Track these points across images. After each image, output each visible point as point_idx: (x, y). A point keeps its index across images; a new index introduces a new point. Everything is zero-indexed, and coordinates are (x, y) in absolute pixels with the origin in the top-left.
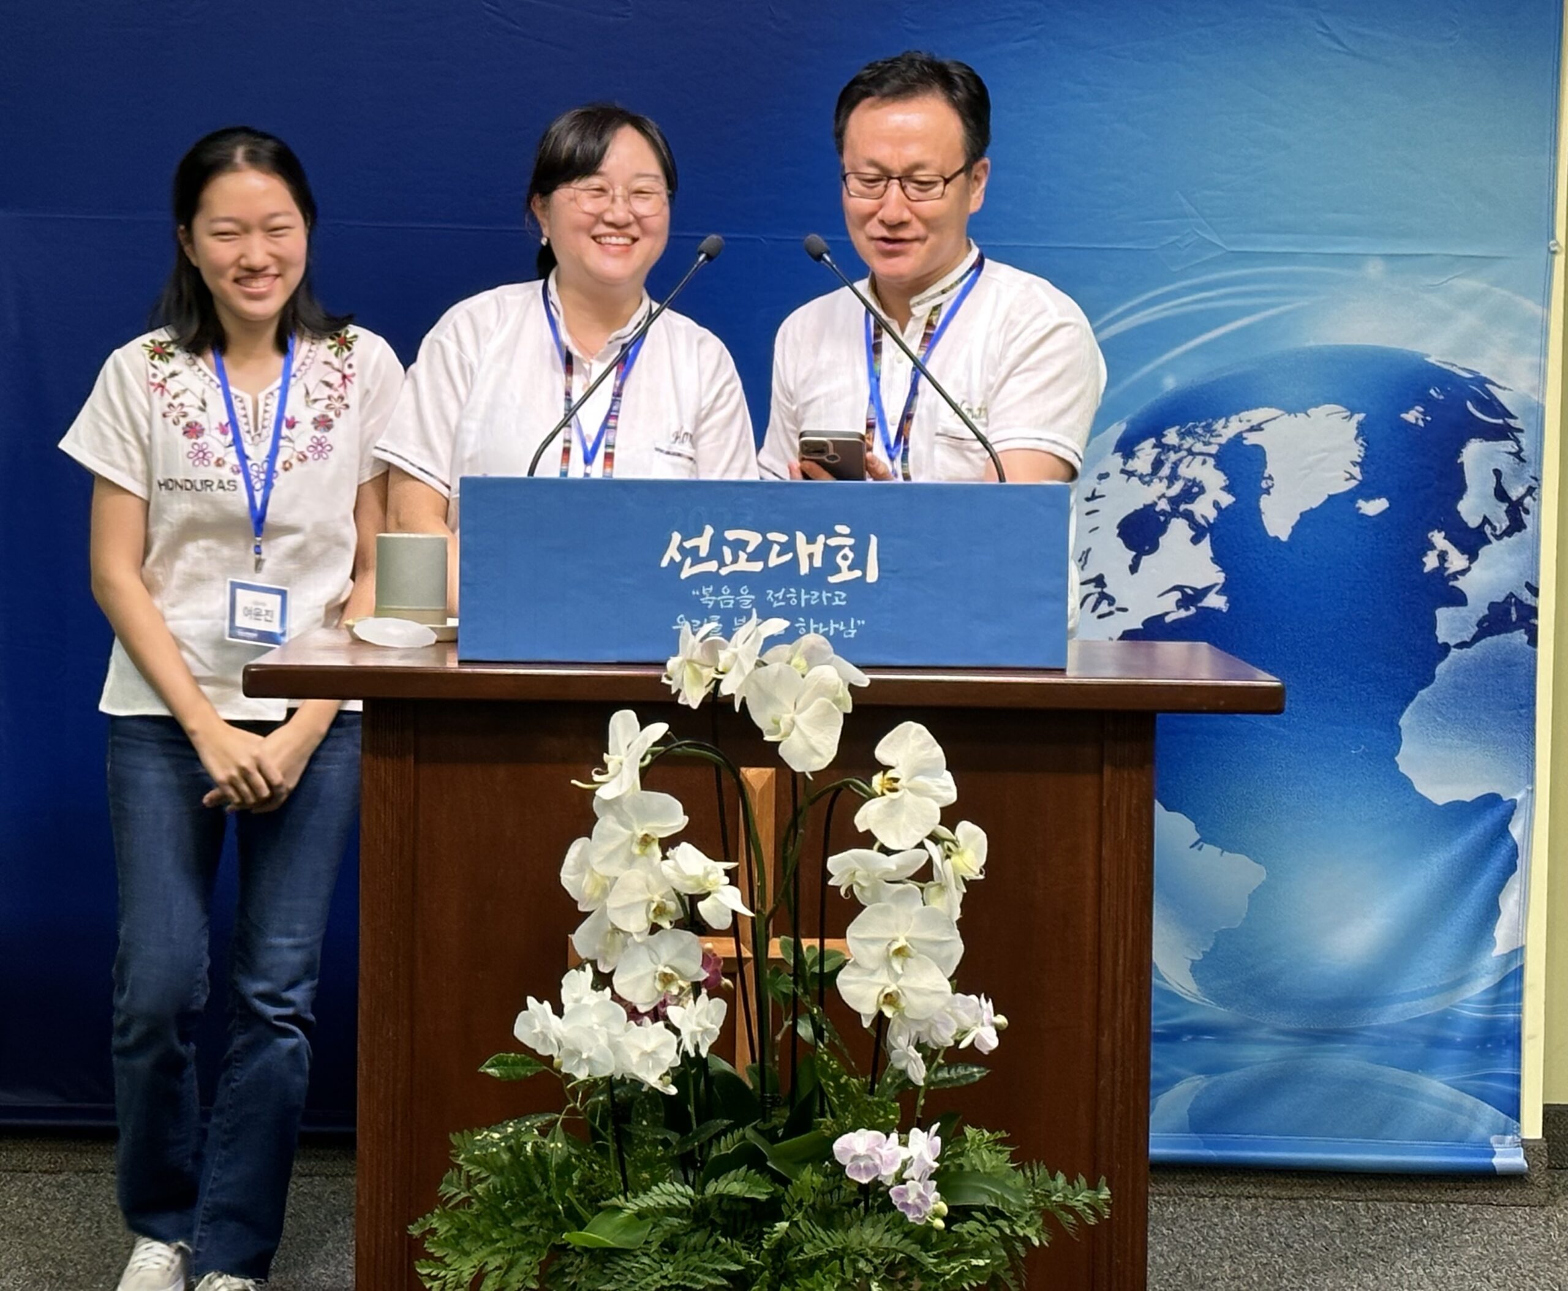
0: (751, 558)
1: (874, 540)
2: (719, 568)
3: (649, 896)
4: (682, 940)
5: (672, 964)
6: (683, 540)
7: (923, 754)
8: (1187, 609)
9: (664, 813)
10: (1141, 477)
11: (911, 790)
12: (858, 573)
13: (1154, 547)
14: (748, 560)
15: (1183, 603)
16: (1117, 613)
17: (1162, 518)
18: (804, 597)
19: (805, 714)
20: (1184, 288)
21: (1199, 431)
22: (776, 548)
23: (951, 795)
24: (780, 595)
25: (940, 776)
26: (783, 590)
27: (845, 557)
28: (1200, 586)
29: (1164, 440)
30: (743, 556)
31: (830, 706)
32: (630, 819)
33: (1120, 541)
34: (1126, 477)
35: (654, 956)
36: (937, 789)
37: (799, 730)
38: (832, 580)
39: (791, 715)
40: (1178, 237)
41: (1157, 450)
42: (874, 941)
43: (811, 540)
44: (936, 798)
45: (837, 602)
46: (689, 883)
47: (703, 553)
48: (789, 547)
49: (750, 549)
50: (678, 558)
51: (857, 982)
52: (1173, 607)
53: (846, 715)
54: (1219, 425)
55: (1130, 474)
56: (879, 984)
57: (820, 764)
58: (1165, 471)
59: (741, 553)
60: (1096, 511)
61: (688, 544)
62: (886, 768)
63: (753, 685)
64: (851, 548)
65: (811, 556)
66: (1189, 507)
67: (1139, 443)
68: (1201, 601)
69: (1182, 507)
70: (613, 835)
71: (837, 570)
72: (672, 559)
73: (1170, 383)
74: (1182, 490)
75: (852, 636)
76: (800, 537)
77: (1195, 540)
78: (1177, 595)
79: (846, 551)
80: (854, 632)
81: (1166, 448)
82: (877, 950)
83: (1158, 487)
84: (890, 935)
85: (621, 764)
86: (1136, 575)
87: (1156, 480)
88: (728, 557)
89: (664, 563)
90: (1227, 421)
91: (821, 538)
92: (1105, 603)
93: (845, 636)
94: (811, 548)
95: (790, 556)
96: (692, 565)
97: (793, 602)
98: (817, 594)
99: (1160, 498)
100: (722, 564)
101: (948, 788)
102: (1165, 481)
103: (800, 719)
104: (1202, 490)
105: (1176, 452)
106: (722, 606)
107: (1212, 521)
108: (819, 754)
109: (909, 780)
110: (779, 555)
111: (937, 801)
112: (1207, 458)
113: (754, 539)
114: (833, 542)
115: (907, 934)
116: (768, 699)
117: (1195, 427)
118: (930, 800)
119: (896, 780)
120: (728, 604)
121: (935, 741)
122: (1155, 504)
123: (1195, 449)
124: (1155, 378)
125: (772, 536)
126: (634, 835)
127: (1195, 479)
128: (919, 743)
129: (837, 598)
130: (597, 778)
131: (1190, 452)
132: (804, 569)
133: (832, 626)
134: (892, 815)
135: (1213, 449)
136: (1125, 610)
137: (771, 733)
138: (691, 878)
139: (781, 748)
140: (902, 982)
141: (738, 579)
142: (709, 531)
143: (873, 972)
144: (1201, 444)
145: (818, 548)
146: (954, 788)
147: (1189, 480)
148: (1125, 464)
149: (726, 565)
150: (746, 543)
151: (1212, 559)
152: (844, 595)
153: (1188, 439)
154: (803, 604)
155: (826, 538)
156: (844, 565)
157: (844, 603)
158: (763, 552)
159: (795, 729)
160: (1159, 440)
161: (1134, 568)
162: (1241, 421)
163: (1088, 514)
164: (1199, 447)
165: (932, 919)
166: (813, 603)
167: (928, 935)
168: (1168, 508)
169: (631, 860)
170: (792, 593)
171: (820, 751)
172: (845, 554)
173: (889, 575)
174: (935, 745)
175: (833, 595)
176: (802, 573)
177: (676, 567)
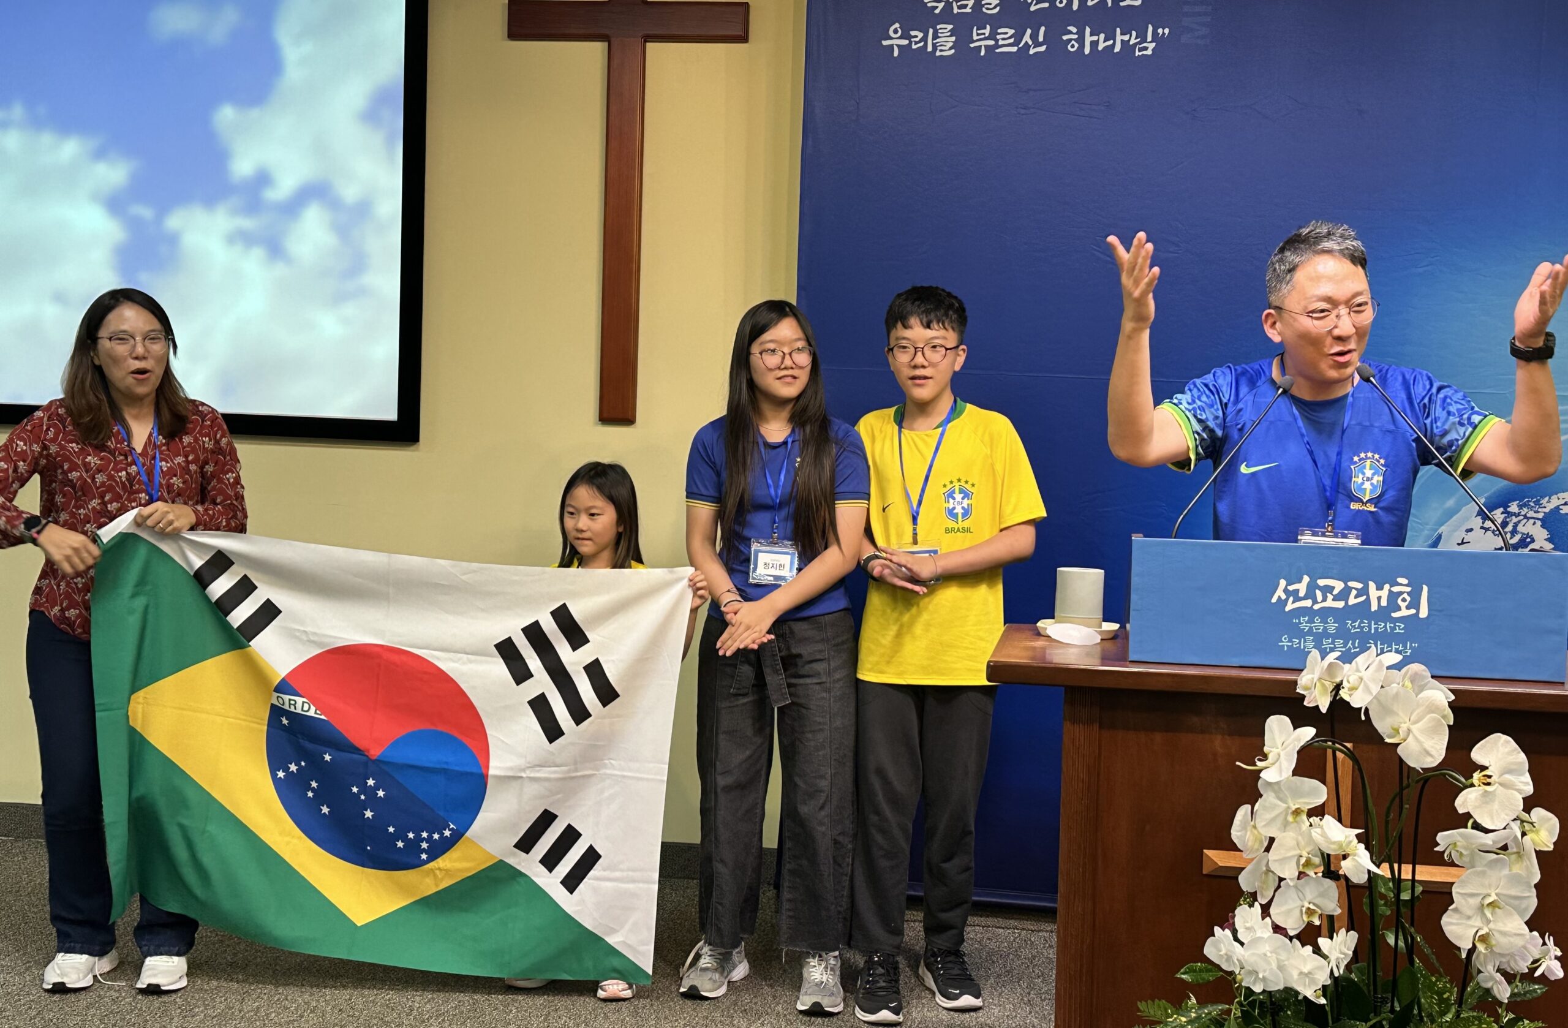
0: (1336, 598)
1: (1425, 588)
2: (1313, 605)
3: (1298, 852)
4: (1322, 885)
5: (1316, 901)
6: (1289, 584)
7: (1511, 759)
9: (1314, 793)
10: (1493, 531)
11: (1500, 784)
12: (1413, 611)
14: (1333, 600)
18: (1373, 626)
19: (1419, 725)
21: (1532, 504)
22: (1354, 592)
23: (1529, 789)
24: (1357, 624)
25: (1522, 774)
26: (1359, 621)
27: (1404, 600)
29: (1508, 509)
30: (1330, 597)
31: (1440, 720)
32: (1286, 796)
34: (1484, 531)
35: (1301, 895)
36: (1520, 784)
37: (1414, 735)
38: (1394, 615)
39: (1407, 724)
41: (1504, 515)
42: (1472, 895)
43: (1380, 588)
44: (1519, 791)
45: (1398, 631)
46: (1333, 846)
47: (1302, 594)
48: (1364, 592)
49: (1335, 592)
50: (1284, 597)
51: (1457, 924)
53: (1449, 726)
54: (1544, 501)
55: (1487, 529)
56: (1474, 927)
57: (1432, 762)
58: (1509, 528)
59: (1328, 594)
61: (1291, 588)
62: (1484, 768)
64: (1409, 594)
65: (1379, 598)
67: (1493, 511)
71: (1399, 609)
72: (1279, 597)
74: (1520, 540)
75: (1408, 654)
76: (1372, 586)
79: (1405, 596)
80: (1410, 651)
81: (1510, 514)
82: (1474, 902)
84: (1485, 892)
85: (1279, 755)
87: (1503, 533)
88: (1319, 597)
89: (1274, 600)
90: (1550, 498)
91: (1387, 587)
94: (1379, 593)
95: (1363, 598)
96: (1293, 603)
97: (1366, 630)
98: (1383, 624)
100: (1315, 602)
101: (1527, 784)
102: (1509, 534)
103: (1415, 728)
104: (1533, 541)
105: (1516, 517)
106: (1314, 630)
108: (1431, 756)
109: (1501, 775)
110: (1356, 597)
111: (1521, 794)
112: (1537, 521)
113: (1339, 586)
114: (1395, 589)
115: (1497, 891)
116: (1387, 711)
117: (1529, 501)
118: (1514, 792)
119: (1490, 777)
120: (1319, 629)
121: (1520, 750)
123: (1528, 515)
125: (1351, 584)
126: (1289, 808)
127: (1528, 533)
128: (1506, 750)
129: (1397, 628)
130: (1259, 764)
131: (1525, 517)
132: (1374, 607)
133: (1394, 646)
134: (1487, 803)
135: (1541, 516)
137: (1390, 737)
138: (1334, 843)
139: (1399, 750)
140: (1491, 926)
141: (1326, 612)
142: (1306, 579)
143: (1469, 918)
144: (1533, 512)
145: (1384, 593)
147: (1525, 534)
148: (1483, 523)
149: (1318, 603)
150: (1334, 588)
152: (1403, 626)
153: (1524, 509)
154: (1373, 631)
155: (1391, 587)
156: (1403, 605)
157: (1403, 631)
158: (1344, 595)
159: (1411, 735)
160: (1505, 509)
162: (1559, 499)
164: (1531, 514)
165: (1515, 880)
166: (1380, 630)
167: (1513, 892)
169: (1285, 825)
170: (1365, 623)
171: (1432, 753)
172: (1404, 598)
173: (1436, 613)
174: (1519, 753)
175: (1395, 625)
176: (1373, 610)
177: (1282, 603)
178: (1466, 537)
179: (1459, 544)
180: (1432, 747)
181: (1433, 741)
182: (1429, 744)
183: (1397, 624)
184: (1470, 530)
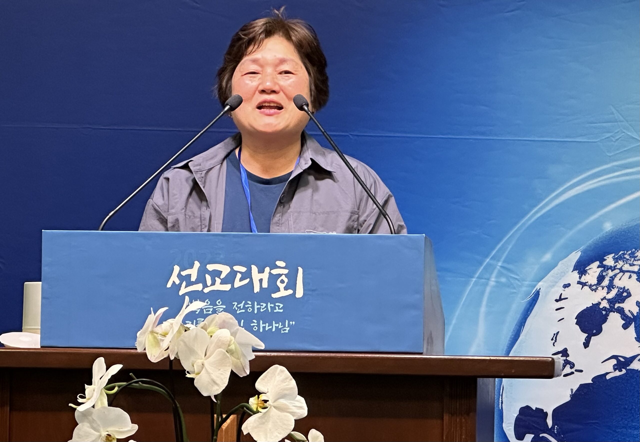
0: (223, 282)
1: (300, 270)
2: (203, 288)
6: (182, 270)
7: (284, 385)
8: (620, 371)
10: (590, 286)
11: (274, 407)
12: (290, 292)
13: (599, 331)
14: (221, 284)
15: (618, 367)
16: (575, 372)
17: (604, 313)
18: (256, 307)
19: (211, 359)
20: (617, 166)
21: (627, 257)
22: (239, 276)
23: (303, 413)
24: (242, 305)
25: (294, 399)
26: (244, 302)
27: (282, 282)
28: (628, 355)
29: (604, 263)
30: (218, 281)
32: (99, 425)
33: (578, 327)
34: (581, 286)
36: (293, 408)
37: (206, 369)
38: (274, 296)
39: (202, 360)
40: (611, 134)
41: (600, 269)
43: (261, 271)
44: (293, 414)
45: (277, 310)
47: (193, 279)
48: (247, 275)
49: (223, 276)
50: (177, 282)
52: (611, 369)
55: (584, 284)
57: (217, 390)
58: (606, 282)
59: (217, 279)
60: (563, 308)
61: (184, 273)
63: (182, 343)
64: (286, 275)
65: (261, 281)
66: (621, 305)
67: (589, 265)
68: (629, 365)
69: (617, 305)
70: (87, 435)
71: (278, 290)
72: (174, 283)
73: (608, 227)
74: (616, 295)
75: (287, 331)
76: (254, 269)
77: (625, 327)
78: (614, 362)
79: (283, 277)
80: (288, 328)
81: (606, 268)
83: (602, 293)
85: (94, 390)
86: (587, 348)
87: (600, 288)
88: (209, 282)
89: (169, 285)
91: (267, 269)
92: (568, 366)
93: (282, 332)
94: (261, 276)
95: (247, 281)
97: (250, 310)
98: (264, 305)
99: (602, 300)
100: (205, 286)
101: (301, 408)
102: (606, 289)
103: (206, 363)
104: (629, 295)
105: (612, 271)
106: (205, 312)
107: (635, 314)
109: (274, 402)
110: (241, 280)
111: (293, 416)
112: (632, 274)
113: (225, 270)
114: (275, 272)
116: (191, 351)
117: (624, 254)
118: (288, 414)
119: (266, 401)
120: (209, 311)
121: (292, 377)
122: (600, 303)
123: (624, 269)
124: (600, 222)
125: (236, 268)
126: (100, 436)
127: (624, 287)
128: (281, 378)
129: (277, 308)
130: (80, 400)
131: (621, 270)
132: (257, 289)
133: (274, 325)
134: (263, 423)
135: (636, 269)
136: (581, 371)
137: (191, 372)
139: (195, 383)
141: (215, 296)
142: (197, 264)
144: (628, 264)
145: (265, 276)
146: (306, 409)
147: (621, 289)
148: (580, 278)
149: (208, 287)
150: (221, 272)
151: (635, 338)
152: (281, 306)
153: (619, 262)
154: (256, 312)
155: (270, 270)
156: (282, 286)
157: (282, 311)
158: (230, 279)
159: (204, 369)
160: (601, 262)
161: (586, 345)
163: (557, 310)
164: (626, 267)
166: (262, 310)
168: (608, 306)
170: (249, 304)
171: (218, 382)
172: (282, 280)
173: (310, 293)
174: (291, 380)
175: (275, 305)
176: (255, 292)
177: (177, 287)
178: (563, 293)
179: (557, 301)
180: (218, 377)
181: (220, 372)
182: (215, 375)
183: (277, 304)
184: (567, 286)
